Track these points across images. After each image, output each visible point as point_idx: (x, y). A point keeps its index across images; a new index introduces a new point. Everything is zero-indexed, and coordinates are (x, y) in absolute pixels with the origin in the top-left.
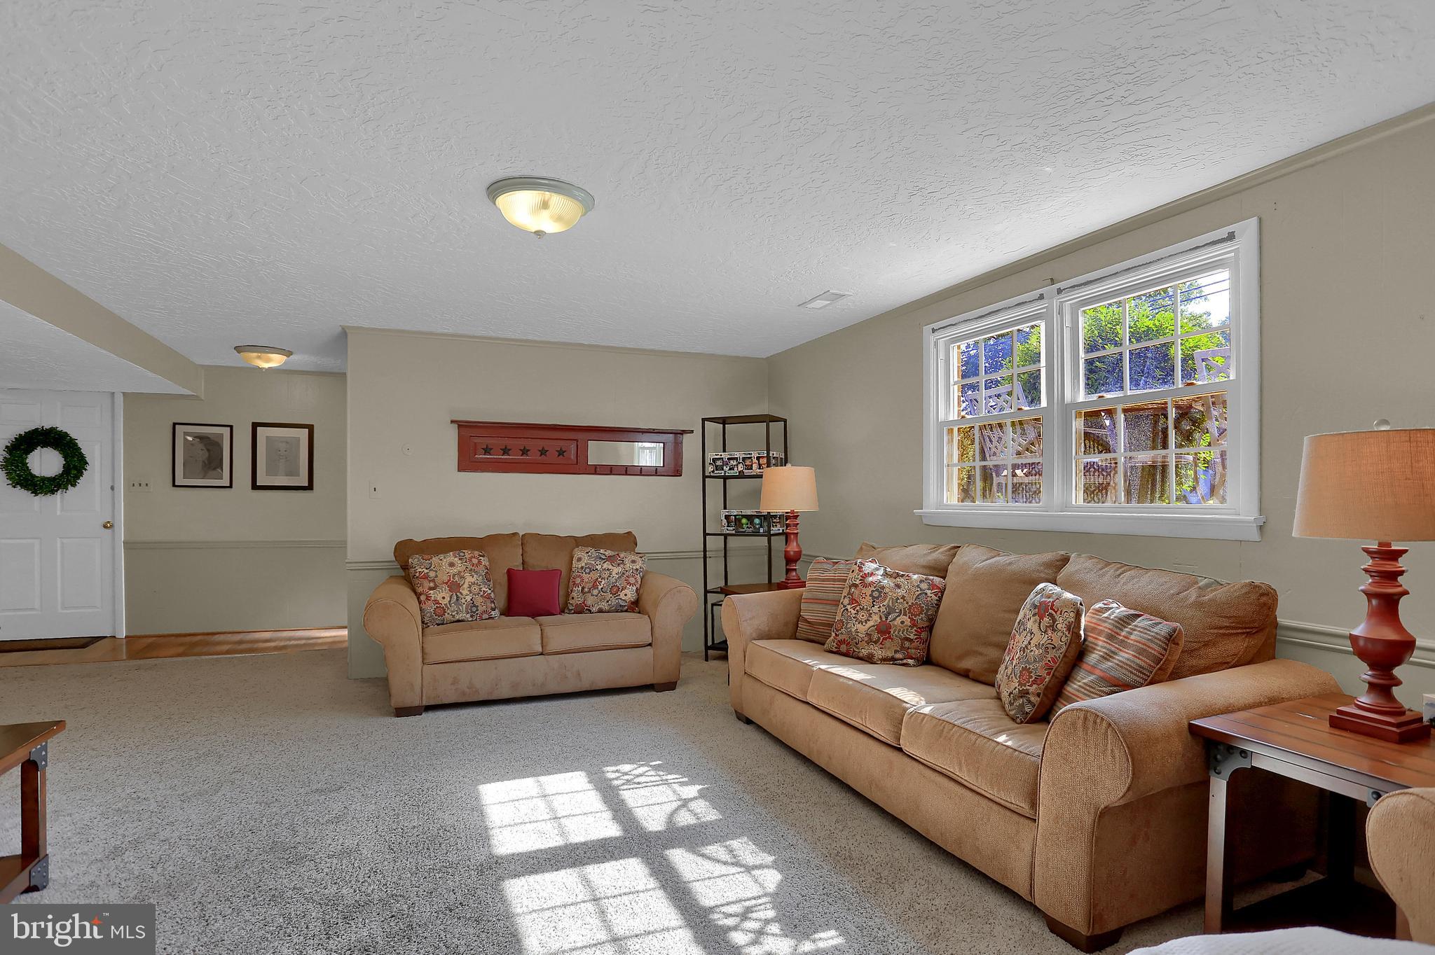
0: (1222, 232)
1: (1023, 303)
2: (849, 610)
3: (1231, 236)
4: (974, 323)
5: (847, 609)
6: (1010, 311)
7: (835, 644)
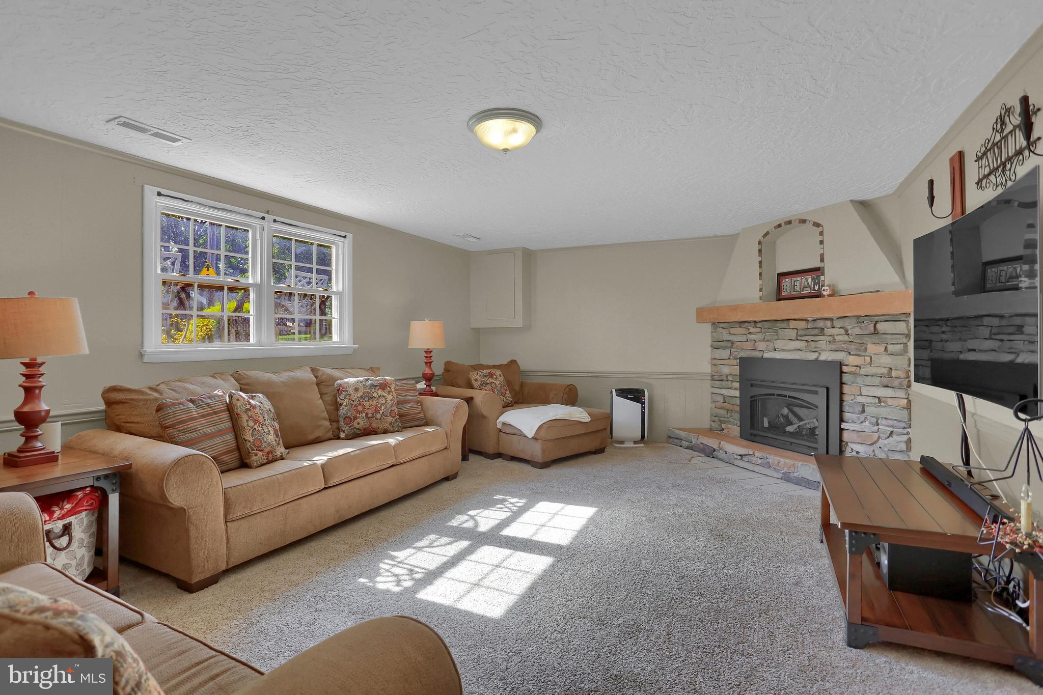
0: (343, 234)
1: (250, 215)
2: (257, 429)
3: (345, 237)
4: (206, 209)
5: (255, 429)
6: (240, 216)
7: (265, 457)
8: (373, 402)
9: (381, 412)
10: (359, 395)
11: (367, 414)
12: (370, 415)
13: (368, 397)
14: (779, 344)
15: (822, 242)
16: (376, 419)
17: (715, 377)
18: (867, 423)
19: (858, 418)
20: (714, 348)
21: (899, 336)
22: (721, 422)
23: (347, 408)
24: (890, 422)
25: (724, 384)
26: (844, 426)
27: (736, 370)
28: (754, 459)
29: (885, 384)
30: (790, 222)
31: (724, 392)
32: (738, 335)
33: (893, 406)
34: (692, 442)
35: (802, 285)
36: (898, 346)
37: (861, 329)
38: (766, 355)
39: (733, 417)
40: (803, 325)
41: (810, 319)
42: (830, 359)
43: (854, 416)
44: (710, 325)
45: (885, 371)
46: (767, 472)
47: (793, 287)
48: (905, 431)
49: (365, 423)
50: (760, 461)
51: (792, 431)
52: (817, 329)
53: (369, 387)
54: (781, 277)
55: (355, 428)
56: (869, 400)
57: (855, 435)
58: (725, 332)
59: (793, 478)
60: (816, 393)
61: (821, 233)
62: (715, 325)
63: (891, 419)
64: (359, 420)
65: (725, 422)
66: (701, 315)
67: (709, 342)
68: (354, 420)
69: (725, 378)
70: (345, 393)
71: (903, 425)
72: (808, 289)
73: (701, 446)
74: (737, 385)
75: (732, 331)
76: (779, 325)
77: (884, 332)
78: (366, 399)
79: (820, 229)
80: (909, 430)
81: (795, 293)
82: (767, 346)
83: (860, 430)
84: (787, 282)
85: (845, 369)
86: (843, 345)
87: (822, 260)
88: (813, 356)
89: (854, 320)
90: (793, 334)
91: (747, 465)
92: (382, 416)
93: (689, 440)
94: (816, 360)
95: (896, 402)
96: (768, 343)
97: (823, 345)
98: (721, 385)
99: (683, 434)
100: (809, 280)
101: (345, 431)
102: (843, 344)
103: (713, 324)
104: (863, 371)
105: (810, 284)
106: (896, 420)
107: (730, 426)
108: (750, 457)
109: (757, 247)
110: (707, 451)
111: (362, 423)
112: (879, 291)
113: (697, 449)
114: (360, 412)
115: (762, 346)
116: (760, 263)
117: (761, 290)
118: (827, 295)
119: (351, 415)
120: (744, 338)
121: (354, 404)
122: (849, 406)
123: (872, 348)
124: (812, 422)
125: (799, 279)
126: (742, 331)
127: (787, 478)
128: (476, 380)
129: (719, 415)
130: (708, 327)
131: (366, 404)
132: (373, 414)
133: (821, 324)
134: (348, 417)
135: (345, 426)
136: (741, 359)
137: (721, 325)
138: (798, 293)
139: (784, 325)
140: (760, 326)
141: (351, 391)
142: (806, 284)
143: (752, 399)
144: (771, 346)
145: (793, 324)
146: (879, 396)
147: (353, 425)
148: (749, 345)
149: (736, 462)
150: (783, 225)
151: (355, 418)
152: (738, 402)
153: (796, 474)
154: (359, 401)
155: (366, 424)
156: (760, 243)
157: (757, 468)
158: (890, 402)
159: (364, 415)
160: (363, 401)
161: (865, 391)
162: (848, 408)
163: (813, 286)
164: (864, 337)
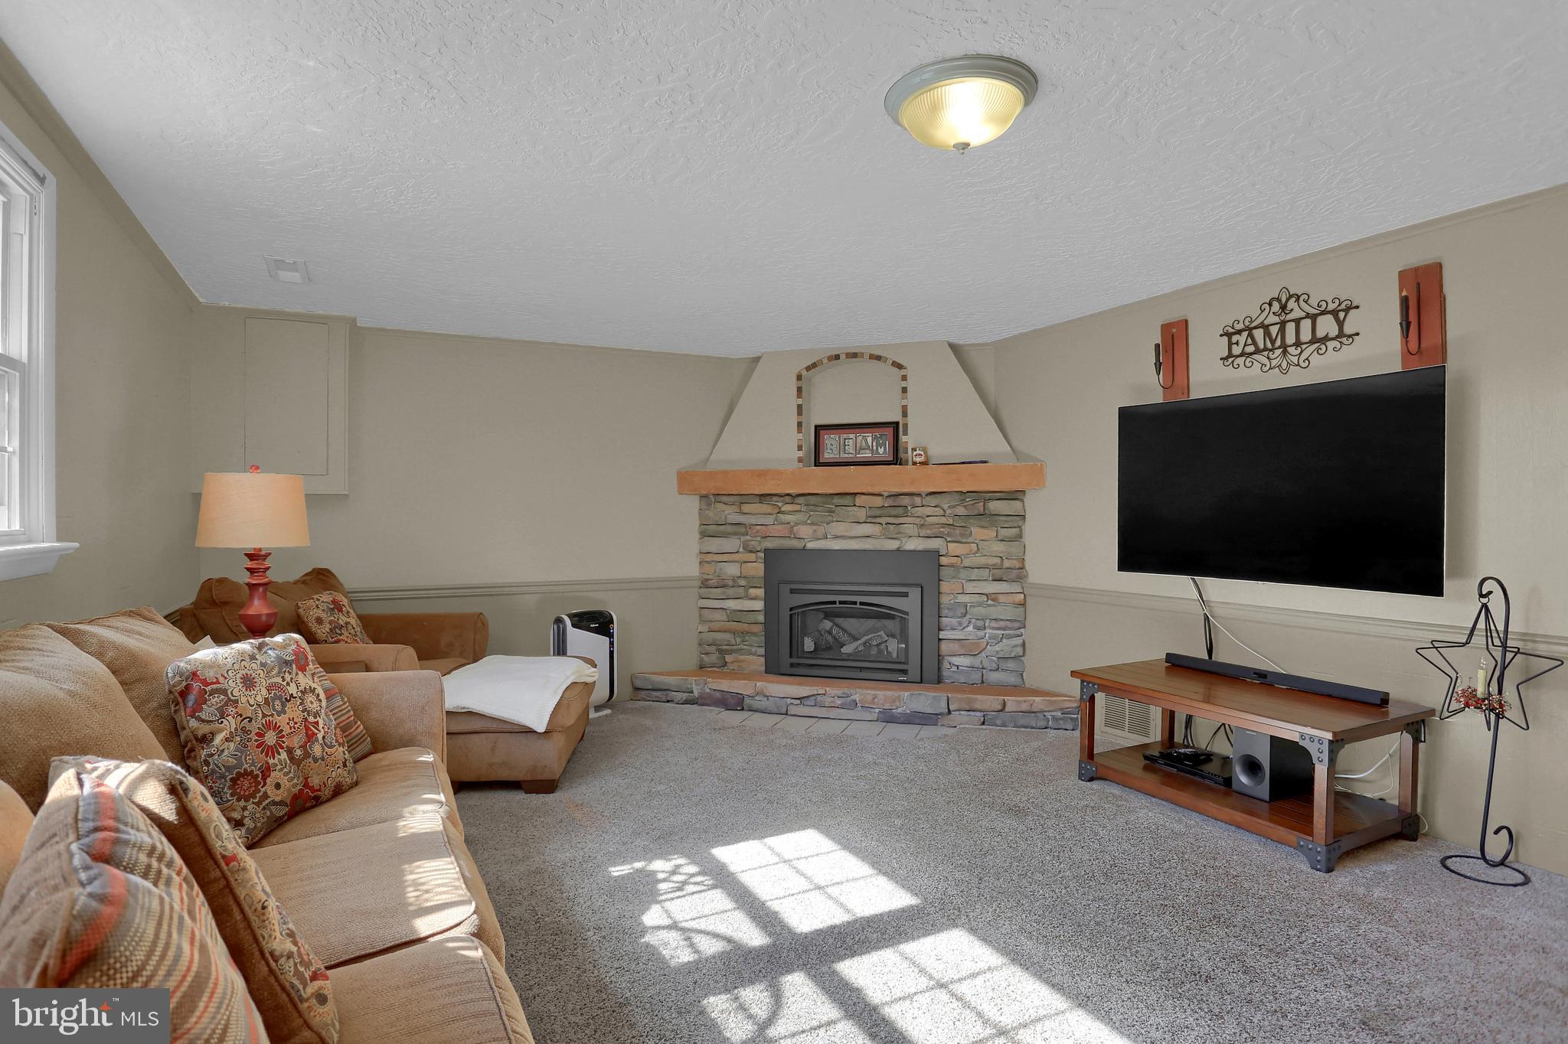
3: (43, 180)
8: (294, 712)
9: (320, 736)
10: (260, 699)
11: (290, 751)
12: (298, 752)
13: (280, 698)
14: (839, 528)
15: (904, 390)
16: (316, 760)
17: (711, 582)
18: (971, 628)
19: (960, 624)
20: (704, 535)
21: (1016, 518)
22: (722, 652)
23: (232, 745)
24: (1002, 624)
25: (730, 592)
26: (942, 635)
27: (758, 569)
28: (828, 701)
29: (998, 577)
30: (855, 355)
31: (732, 604)
32: (757, 515)
33: (1005, 604)
34: (692, 692)
35: (858, 445)
36: (1014, 530)
37: (967, 509)
38: (810, 545)
39: (747, 643)
40: (878, 501)
41: (886, 494)
42: (920, 548)
43: (954, 621)
44: (697, 498)
45: (997, 560)
46: (851, 714)
47: (842, 447)
48: (1018, 632)
49: (292, 779)
50: (839, 702)
51: (851, 652)
52: (901, 508)
53: (275, 672)
54: (821, 432)
55: (274, 803)
56: (976, 598)
57: (956, 645)
58: (728, 510)
59: (899, 716)
60: (906, 595)
61: (904, 378)
62: (709, 499)
63: (1002, 620)
64: (275, 776)
65: (730, 652)
66: (686, 481)
67: (695, 523)
68: (264, 779)
69: (730, 583)
70: (216, 700)
71: (1017, 625)
72: (867, 451)
73: (718, 695)
74: (761, 592)
75: (746, 508)
76: (837, 500)
77: (996, 513)
78: (278, 705)
79: (903, 372)
80: (1022, 630)
81: (846, 455)
82: (815, 531)
83: (964, 638)
84: (830, 440)
85: (944, 560)
86: (942, 530)
87: (905, 414)
88: (893, 545)
89: (957, 496)
90: (861, 514)
91: (814, 711)
92: (323, 749)
93: (688, 688)
94: (898, 550)
95: (1010, 598)
96: (815, 527)
97: (910, 529)
98: (724, 593)
99: (671, 681)
100: (869, 440)
101: (247, 821)
102: (942, 528)
103: (703, 497)
104: (967, 562)
105: (870, 444)
106: (1008, 620)
107: (741, 657)
108: (819, 698)
109: (793, 385)
110: (732, 701)
111: (285, 782)
112: (985, 462)
113: (708, 702)
114: (271, 751)
115: (804, 531)
116: (800, 407)
117: (800, 448)
118: (919, 463)
119: (253, 764)
120: (770, 520)
121: (255, 726)
122: (948, 609)
123: (978, 532)
124: (879, 635)
125: (851, 436)
126: (764, 508)
127: (888, 718)
128: (319, 621)
129: (719, 643)
130: (693, 504)
131: (282, 721)
132: (303, 747)
133: (906, 501)
134: (246, 773)
135: (242, 803)
136: (766, 551)
137: (724, 499)
138: (851, 455)
139: (848, 500)
140: (800, 502)
141: (235, 689)
142: (864, 444)
143: (792, 612)
144: (820, 531)
145: (859, 500)
146: (987, 592)
147: (265, 796)
148: (780, 530)
149: (793, 710)
150: (843, 357)
151: (266, 771)
152: (761, 618)
153: (900, 710)
154: (264, 716)
155: (295, 781)
156: (799, 377)
157: (833, 713)
158: (1002, 598)
159: (284, 755)
160: (272, 715)
161: (970, 588)
162: (946, 611)
163: (875, 448)
164: (970, 519)
